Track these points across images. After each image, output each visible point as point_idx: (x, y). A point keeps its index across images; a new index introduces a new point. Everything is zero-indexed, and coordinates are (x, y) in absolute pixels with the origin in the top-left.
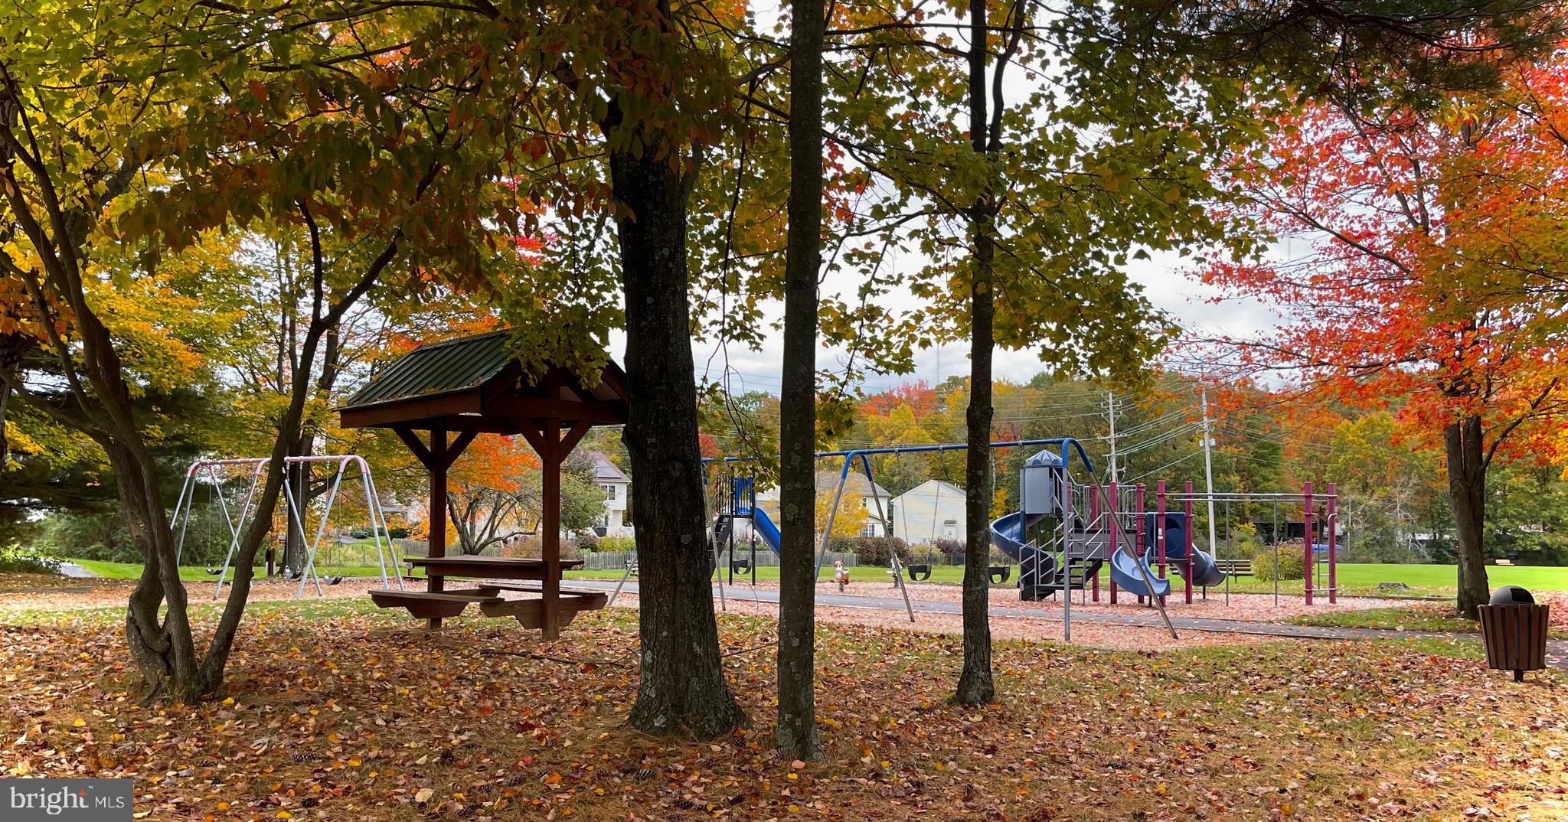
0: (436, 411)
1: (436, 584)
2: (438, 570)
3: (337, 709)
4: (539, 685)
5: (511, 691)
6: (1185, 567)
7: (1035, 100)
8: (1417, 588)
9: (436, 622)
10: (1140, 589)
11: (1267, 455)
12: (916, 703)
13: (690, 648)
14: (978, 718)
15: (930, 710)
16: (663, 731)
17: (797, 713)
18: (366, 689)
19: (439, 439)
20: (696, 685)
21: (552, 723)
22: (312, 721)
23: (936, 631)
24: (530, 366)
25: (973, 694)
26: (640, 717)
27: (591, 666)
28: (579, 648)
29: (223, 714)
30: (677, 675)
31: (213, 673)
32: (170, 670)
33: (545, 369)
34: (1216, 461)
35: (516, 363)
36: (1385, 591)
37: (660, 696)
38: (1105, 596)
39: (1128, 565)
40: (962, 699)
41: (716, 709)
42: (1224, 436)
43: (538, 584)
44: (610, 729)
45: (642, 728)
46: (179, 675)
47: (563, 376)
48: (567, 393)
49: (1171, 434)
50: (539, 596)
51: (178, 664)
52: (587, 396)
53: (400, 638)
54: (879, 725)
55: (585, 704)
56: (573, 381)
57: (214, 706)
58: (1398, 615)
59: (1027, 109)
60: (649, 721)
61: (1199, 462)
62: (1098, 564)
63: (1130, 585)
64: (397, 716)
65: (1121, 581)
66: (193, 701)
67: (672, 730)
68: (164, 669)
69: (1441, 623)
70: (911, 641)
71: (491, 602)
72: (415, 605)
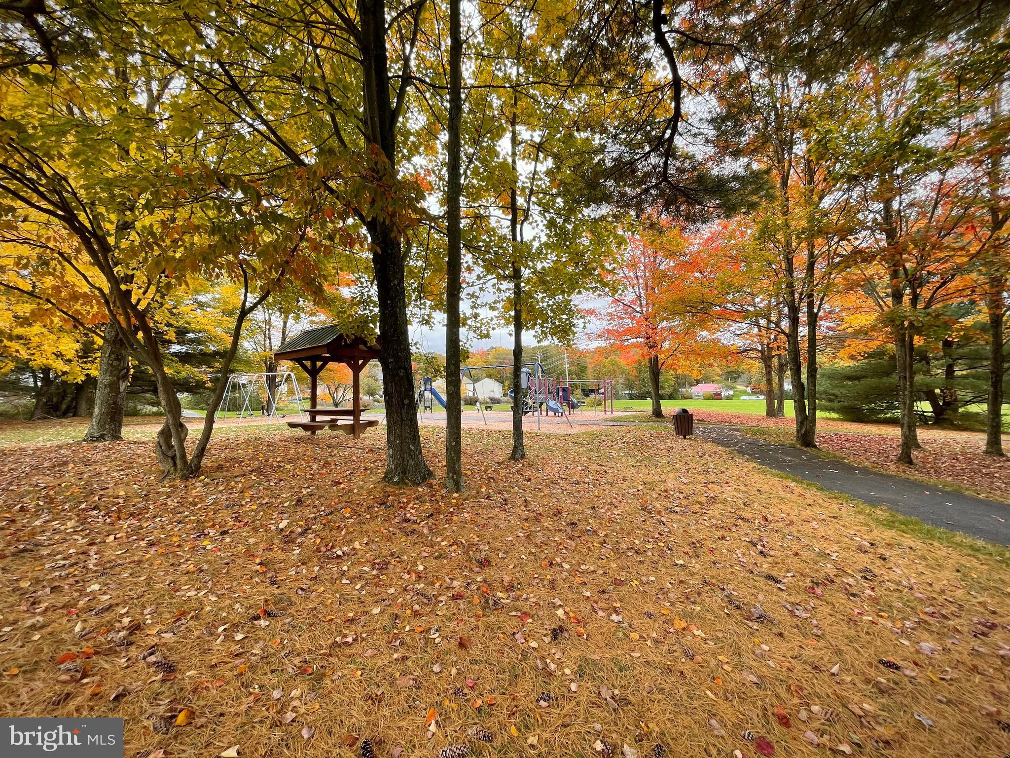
0: (310, 354)
1: (313, 419)
2: (314, 414)
3: (254, 478)
4: (348, 461)
5: (336, 465)
6: (568, 403)
7: (534, 239)
8: (635, 408)
9: (314, 433)
10: (555, 411)
11: (583, 369)
12: (497, 460)
13: (409, 447)
14: (521, 465)
15: (503, 463)
16: (398, 483)
17: (454, 473)
18: (272, 467)
19: (314, 365)
20: (411, 463)
21: (350, 480)
22: (240, 485)
23: (497, 429)
24: (347, 335)
25: (518, 456)
26: (387, 477)
27: (371, 450)
28: (367, 442)
29: (197, 484)
30: (403, 459)
31: (195, 465)
32: (175, 465)
33: (353, 337)
34: (569, 371)
35: (341, 335)
36: (626, 409)
37: (396, 468)
38: (544, 413)
39: (552, 403)
40: (513, 457)
41: (420, 472)
42: (571, 364)
43: (352, 418)
44: (374, 483)
45: (388, 482)
46: (179, 467)
47: (360, 340)
48: (362, 347)
49: (556, 364)
50: (352, 422)
51: (178, 462)
52: (370, 348)
53: (298, 440)
54: (485, 471)
55: (366, 469)
56: (365, 343)
57: (194, 481)
58: (635, 417)
59: (531, 242)
60: (392, 478)
61: (564, 371)
62: (542, 404)
63: (552, 409)
64: (281, 480)
65: (549, 408)
66: (185, 478)
67: (402, 482)
68: (171, 465)
69: (648, 419)
70: (489, 433)
71: (333, 425)
72: (305, 427)
